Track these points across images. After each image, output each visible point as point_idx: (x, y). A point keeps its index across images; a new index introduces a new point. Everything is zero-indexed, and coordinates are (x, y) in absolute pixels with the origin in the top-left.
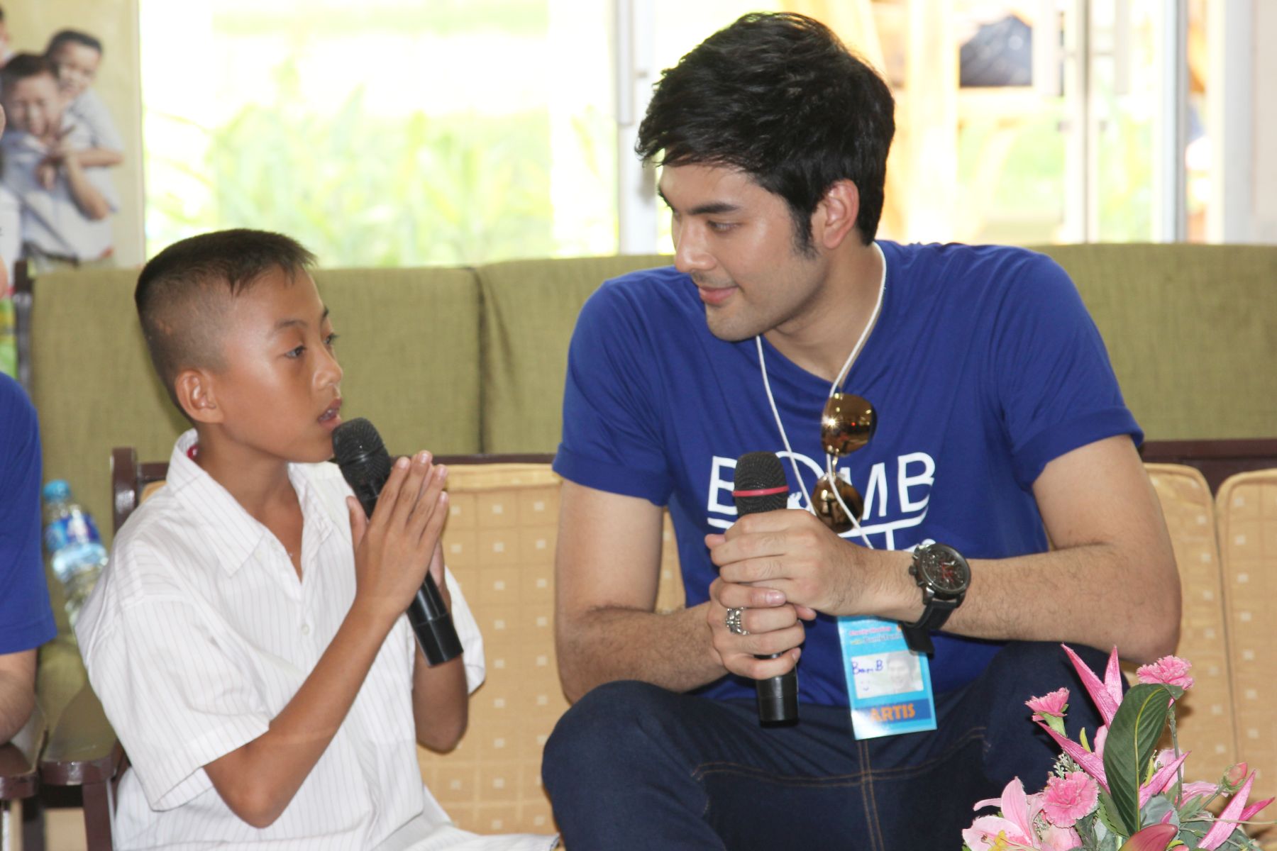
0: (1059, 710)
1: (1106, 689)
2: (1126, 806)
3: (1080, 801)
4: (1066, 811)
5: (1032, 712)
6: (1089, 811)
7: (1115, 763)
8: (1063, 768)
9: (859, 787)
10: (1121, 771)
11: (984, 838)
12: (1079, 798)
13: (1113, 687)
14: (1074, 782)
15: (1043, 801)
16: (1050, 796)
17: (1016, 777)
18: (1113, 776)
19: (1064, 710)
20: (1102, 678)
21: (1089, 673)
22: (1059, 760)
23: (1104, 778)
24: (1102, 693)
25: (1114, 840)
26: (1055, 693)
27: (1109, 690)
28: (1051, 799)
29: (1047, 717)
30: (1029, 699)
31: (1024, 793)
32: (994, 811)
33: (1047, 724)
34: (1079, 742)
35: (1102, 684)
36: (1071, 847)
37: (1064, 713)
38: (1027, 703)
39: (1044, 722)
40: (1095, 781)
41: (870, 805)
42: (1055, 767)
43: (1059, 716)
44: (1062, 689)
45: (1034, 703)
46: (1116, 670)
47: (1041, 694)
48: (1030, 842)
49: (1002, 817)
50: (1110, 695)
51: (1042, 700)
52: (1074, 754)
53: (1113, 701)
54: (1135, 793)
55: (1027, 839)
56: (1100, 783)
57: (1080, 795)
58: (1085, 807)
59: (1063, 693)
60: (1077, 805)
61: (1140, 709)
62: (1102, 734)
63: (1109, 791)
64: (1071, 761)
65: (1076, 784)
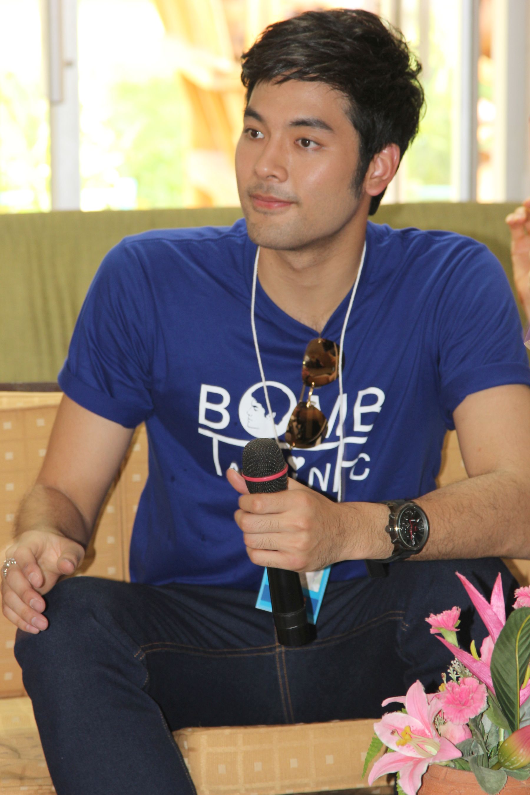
0: (453, 626)
1: (492, 609)
2: (508, 705)
3: (472, 703)
4: (460, 711)
5: (429, 626)
6: (480, 711)
7: (500, 670)
8: (455, 672)
9: (274, 656)
10: (505, 677)
11: (393, 733)
12: (472, 701)
13: (498, 607)
14: (467, 687)
15: (442, 703)
16: (448, 698)
17: (418, 681)
18: (498, 682)
19: (457, 625)
20: (489, 599)
21: (478, 596)
22: (452, 665)
23: (490, 682)
24: (489, 612)
25: (498, 732)
26: (449, 612)
27: (494, 610)
28: (449, 702)
29: (443, 631)
30: (428, 616)
31: (424, 694)
32: (398, 707)
33: (443, 637)
34: (470, 652)
35: (489, 605)
36: (463, 739)
37: (457, 628)
38: (427, 620)
39: (440, 635)
40: (484, 686)
41: (282, 669)
42: (449, 671)
43: (454, 631)
44: (455, 608)
45: (432, 619)
46: (500, 593)
47: (438, 611)
48: (429, 734)
49: (406, 713)
50: (495, 614)
51: (439, 617)
52: (465, 662)
53: (498, 619)
54: (516, 694)
55: (427, 731)
56: (488, 688)
57: (472, 698)
58: (476, 708)
59: (456, 611)
60: (470, 706)
61: (521, 626)
62: (488, 645)
63: (495, 693)
64: (463, 668)
65: (469, 688)
